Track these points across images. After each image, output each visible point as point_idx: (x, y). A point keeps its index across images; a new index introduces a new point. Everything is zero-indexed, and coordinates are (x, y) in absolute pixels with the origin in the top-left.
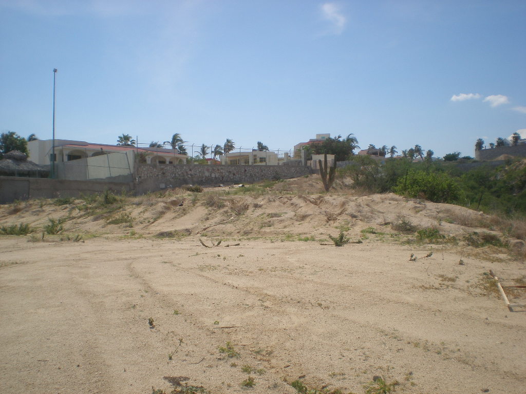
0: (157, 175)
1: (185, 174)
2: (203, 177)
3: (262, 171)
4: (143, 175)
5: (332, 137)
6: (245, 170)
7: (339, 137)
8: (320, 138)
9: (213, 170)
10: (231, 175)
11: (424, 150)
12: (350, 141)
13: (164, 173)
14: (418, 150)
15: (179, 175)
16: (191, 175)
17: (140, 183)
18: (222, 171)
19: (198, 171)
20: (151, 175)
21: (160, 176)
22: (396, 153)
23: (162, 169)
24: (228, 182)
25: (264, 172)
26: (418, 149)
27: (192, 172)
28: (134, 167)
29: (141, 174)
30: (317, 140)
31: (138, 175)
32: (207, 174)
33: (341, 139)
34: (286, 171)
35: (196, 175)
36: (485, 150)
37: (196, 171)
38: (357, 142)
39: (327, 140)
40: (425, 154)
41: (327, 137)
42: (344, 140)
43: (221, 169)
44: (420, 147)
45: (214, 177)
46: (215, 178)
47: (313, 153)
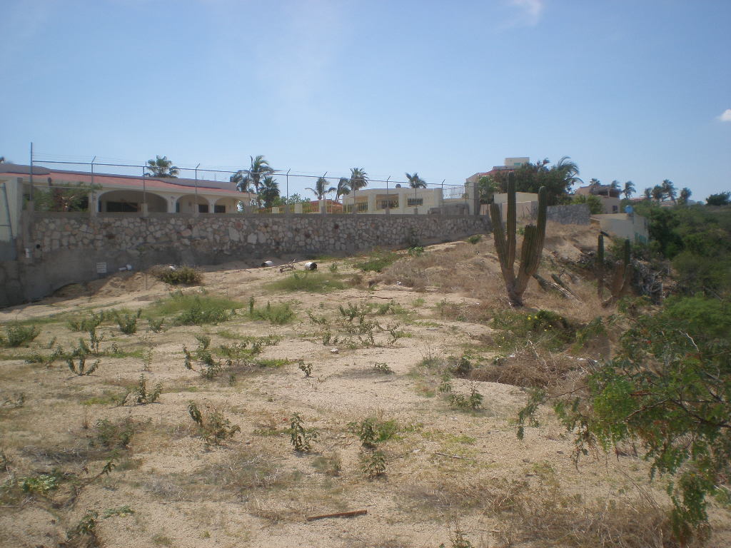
0: (92, 242)
1: (174, 237)
2: (224, 244)
4: (47, 241)
5: (533, 162)
6: (337, 227)
7: (546, 162)
8: (511, 164)
9: (253, 225)
10: (300, 239)
11: (677, 189)
12: (566, 169)
14: (667, 188)
15: (156, 239)
16: (190, 238)
17: (38, 261)
18: (275, 228)
19: (210, 230)
20: (72, 240)
21: (99, 244)
22: (633, 193)
23: (107, 225)
24: (293, 252)
25: (381, 228)
26: (668, 186)
27: (195, 232)
28: (21, 222)
29: (42, 240)
30: (506, 168)
31: (32, 241)
32: (235, 236)
33: (549, 166)
34: (433, 228)
35: (203, 238)
37: (205, 230)
38: (577, 172)
39: (524, 167)
40: (678, 195)
41: (523, 162)
42: (554, 167)
43: (275, 223)
44: (670, 183)
45: (254, 242)
46: (258, 244)
47: (497, 191)
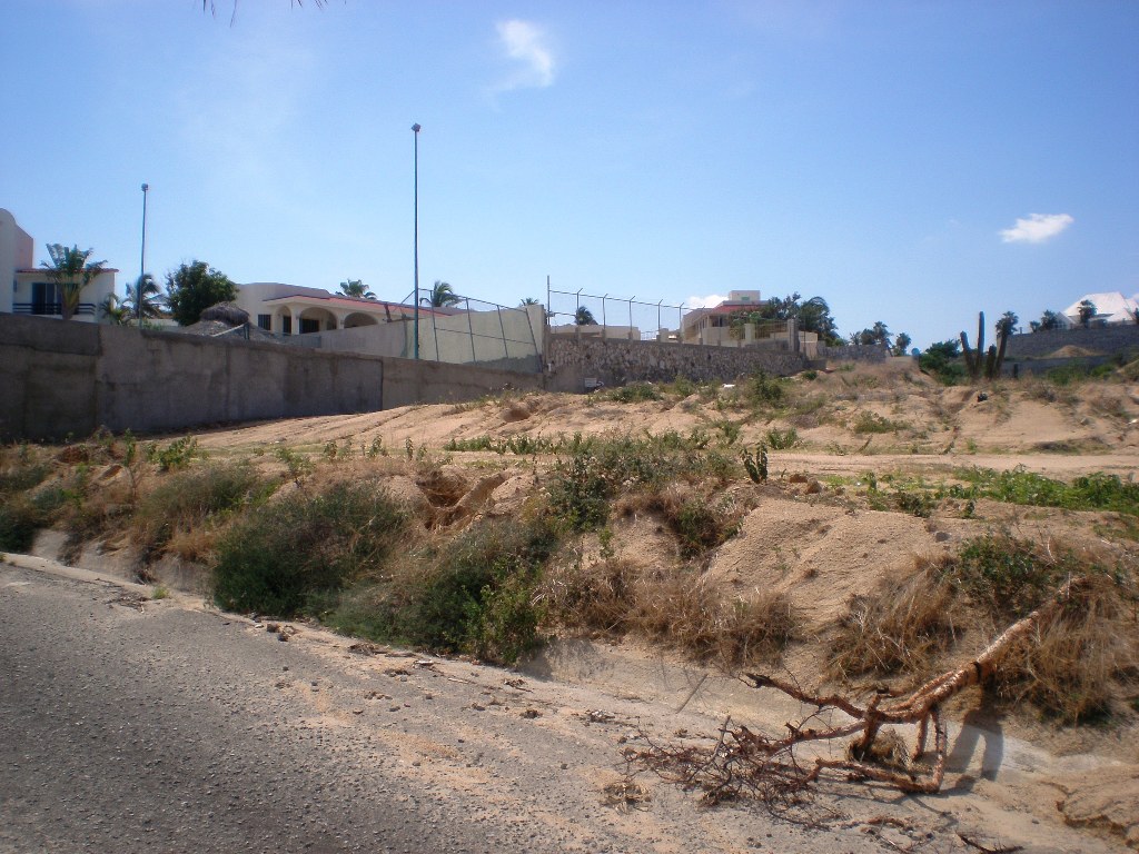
0: (580, 359)
2: (647, 367)
3: (733, 360)
4: (557, 359)
8: (739, 299)
10: (688, 367)
13: (588, 357)
14: (880, 332)
15: (612, 361)
16: (630, 362)
17: (554, 374)
20: (570, 359)
21: (583, 362)
23: (587, 347)
27: (632, 357)
28: (544, 341)
29: (555, 357)
31: (550, 357)
36: (1021, 335)
44: (885, 326)
46: (665, 370)
